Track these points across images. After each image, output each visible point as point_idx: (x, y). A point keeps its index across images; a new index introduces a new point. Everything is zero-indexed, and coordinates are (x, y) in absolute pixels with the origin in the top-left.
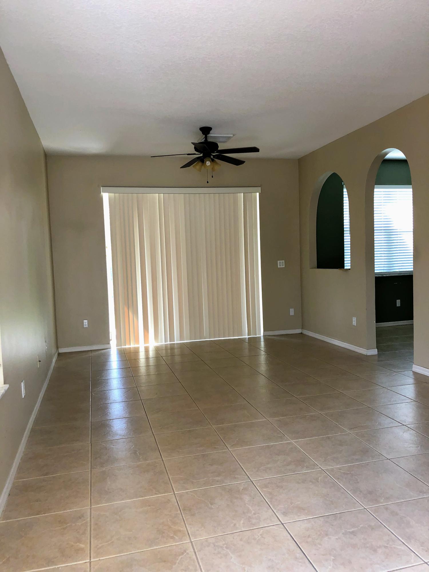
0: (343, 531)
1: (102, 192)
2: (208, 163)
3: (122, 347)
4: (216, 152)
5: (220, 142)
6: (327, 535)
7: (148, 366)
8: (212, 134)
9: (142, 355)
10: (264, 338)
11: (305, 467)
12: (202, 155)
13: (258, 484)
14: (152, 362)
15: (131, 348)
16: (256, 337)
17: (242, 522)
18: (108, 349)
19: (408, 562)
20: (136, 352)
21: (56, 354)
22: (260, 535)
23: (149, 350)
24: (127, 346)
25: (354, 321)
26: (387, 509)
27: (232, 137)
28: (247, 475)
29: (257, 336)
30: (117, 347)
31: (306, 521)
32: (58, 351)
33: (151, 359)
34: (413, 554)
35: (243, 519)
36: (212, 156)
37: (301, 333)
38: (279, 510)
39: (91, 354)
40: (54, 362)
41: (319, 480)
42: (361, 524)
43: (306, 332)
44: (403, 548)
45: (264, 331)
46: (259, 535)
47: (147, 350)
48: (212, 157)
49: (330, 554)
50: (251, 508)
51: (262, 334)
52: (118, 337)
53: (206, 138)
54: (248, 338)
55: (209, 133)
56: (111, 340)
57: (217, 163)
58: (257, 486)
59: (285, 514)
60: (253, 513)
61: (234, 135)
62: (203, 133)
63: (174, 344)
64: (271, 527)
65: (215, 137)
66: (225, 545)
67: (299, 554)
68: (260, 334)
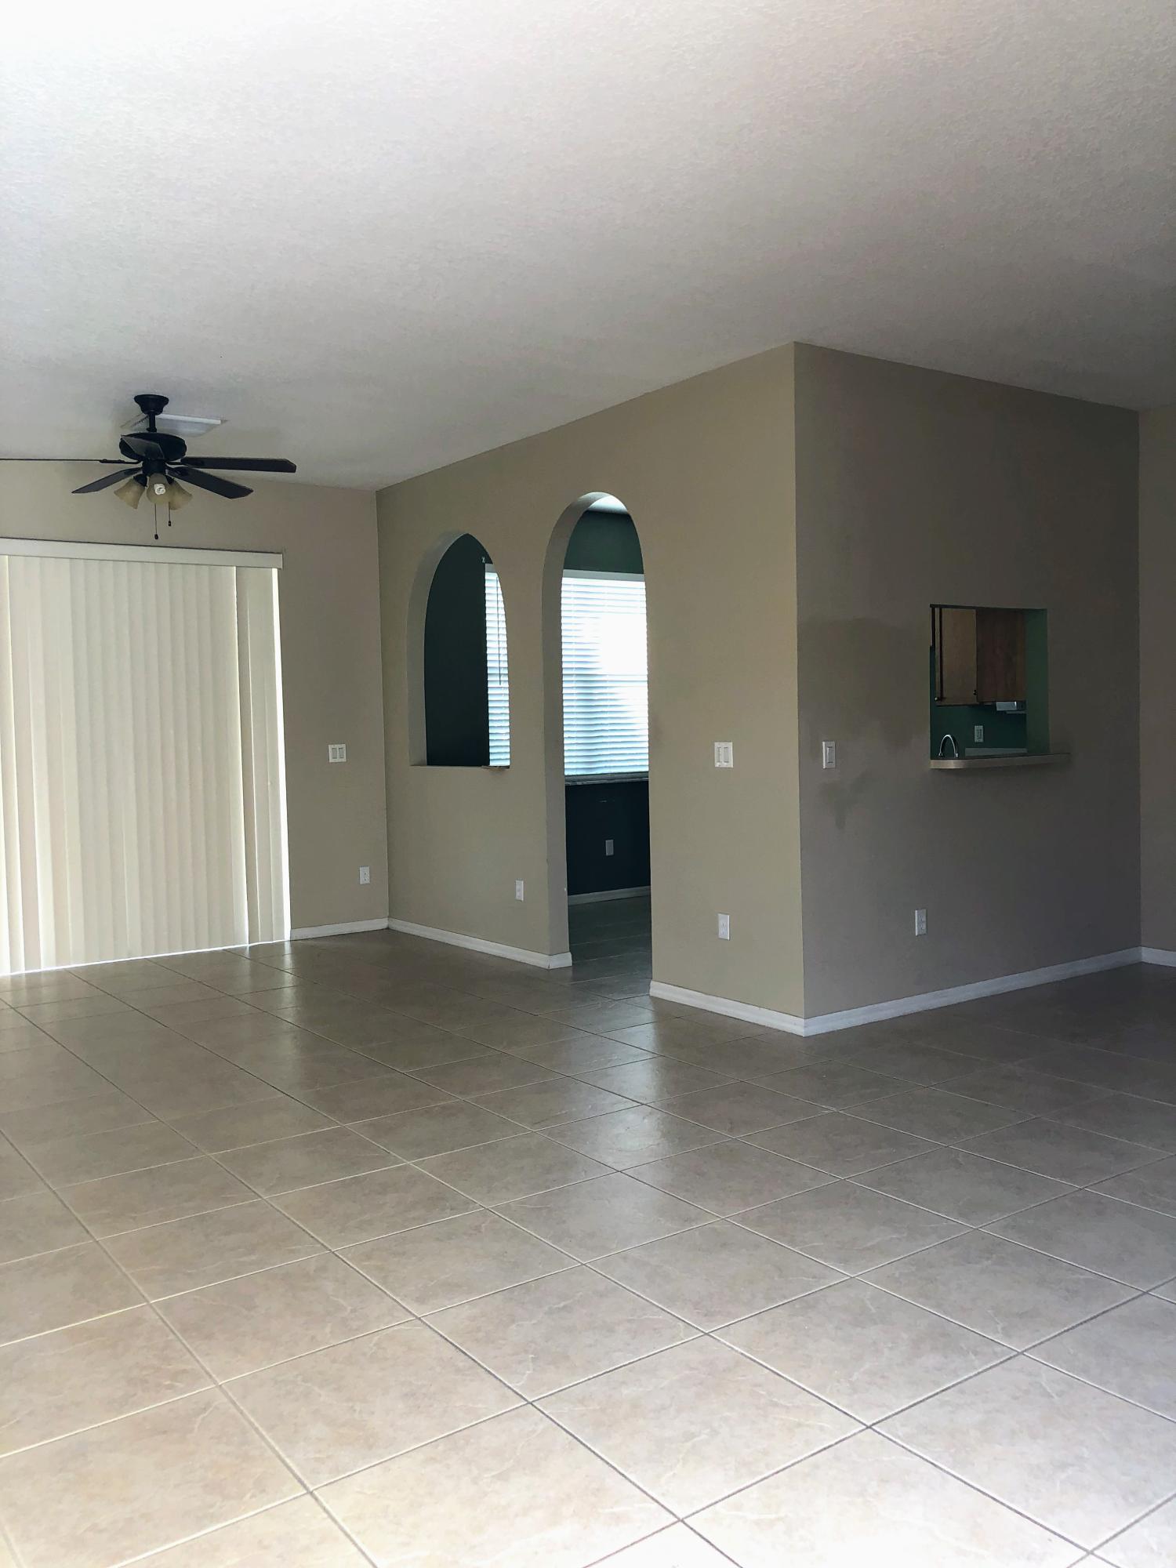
0: (546, 1308)
2: (159, 489)
4: (178, 461)
5: (191, 438)
6: (513, 1321)
8: (169, 415)
10: (292, 946)
11: (448, 1208)
12: (139, 465)
13: (350, 1255)
16: (271, 944)
17: (328, 1330)
19: (673, 1338)
22: (375, 1345)
25: (519, 890)
26: (625, 1258)
27: (220, 426)
28: (319, 1242)
29: (273, 941)
31: (467, 1306)
34: (681, 1324)
35: (329, 1324)
36: (169, 472)
37: (388, 928)
38: (406, 1296)
41: (483, 1230)
42: (578, 1292)
43: (400, 926)
44: (662, 1316)
45: (293, 927)
46: (371, 1345)
49: (526, 1352)
50: (342, 1301)
51: (287, 936)
53: (151, 422)
54: (250, 947)
55: (160, 411)
57: (180, 489)
58: (348, 1259)
59: (421, 1300)
60: (349, 1311)
61: (223, 422)
62: (145, 411)
63: (40, 973)
64: (395, 1328)
65: (176, 421)
66: (300, 1378)
67: (461, 1362)
68: (282, 935)
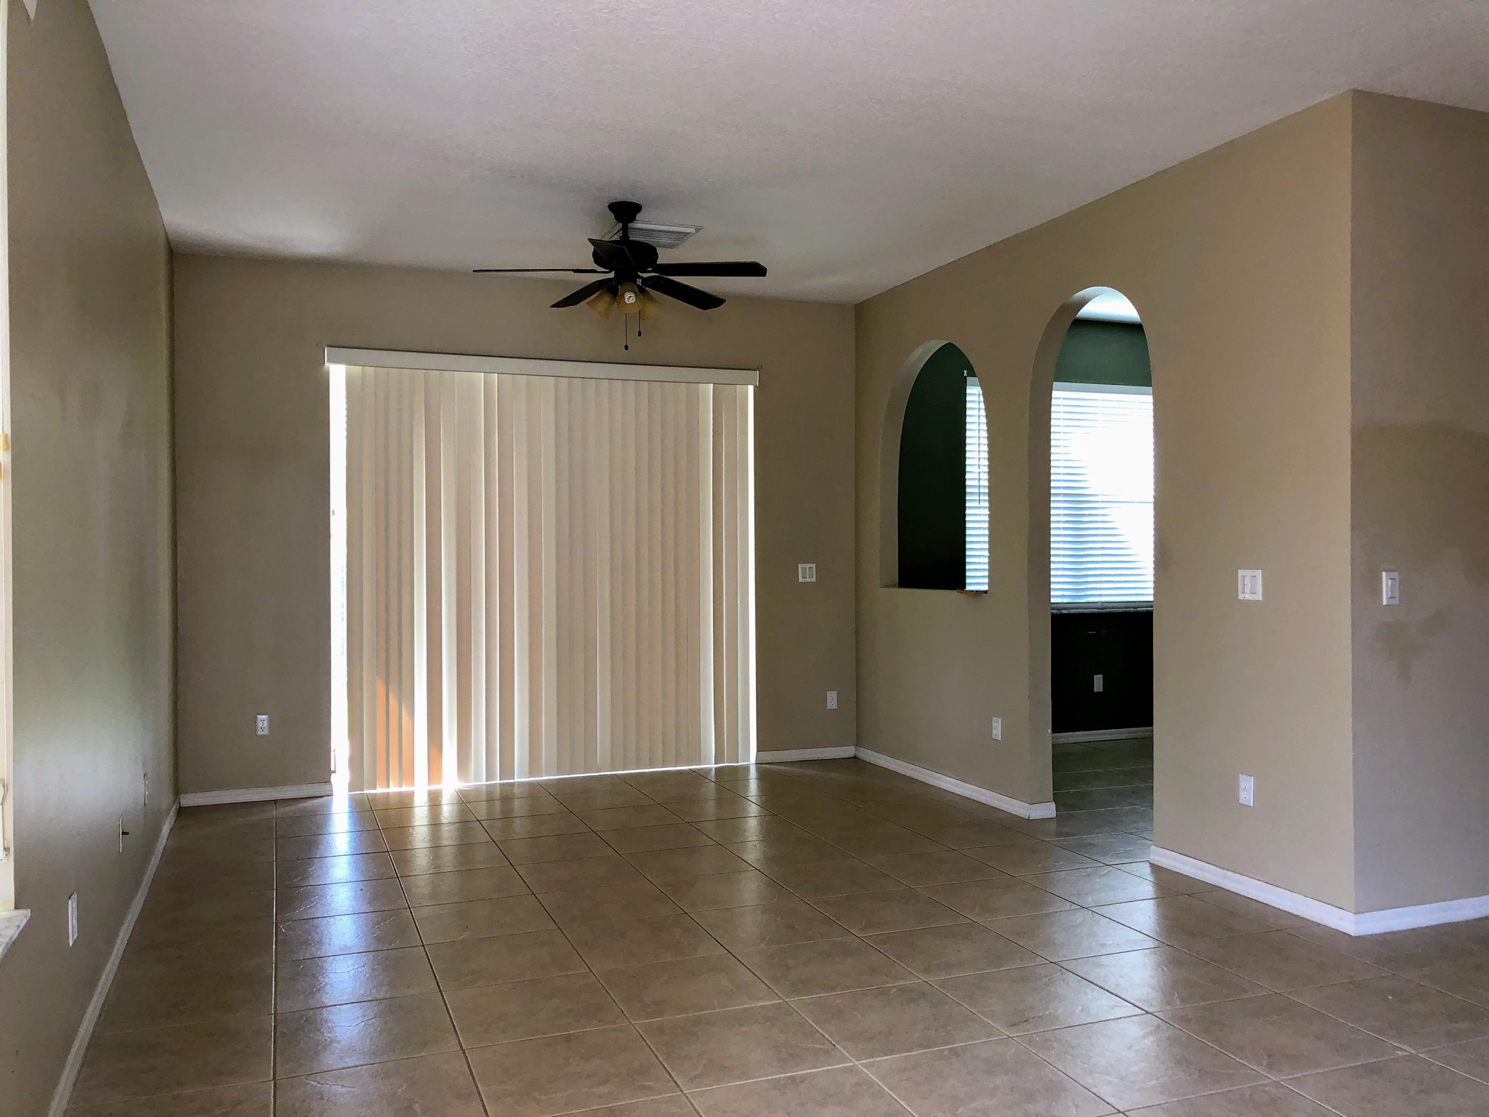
1: (328, 362)
2: (630, 298)
3: (366, 792)
4: (650, 269)
5: (664, 246)
7: (435, 847)
8: (642, 223)
9: (420, 816)
10: (758, 770)
12: (612, 275)
14: (448, 835)
15: (390, 793)
16: (737, 767)
18: (325, 798)
20: (404, 804)
21: (173, 812)
23: (440, 802)
24: (380, 790)
25: (996, 729)
27: (694, 234)
29: (739, 764)
30: (349, 791)
32: (178, 799)
33: (445, 828)
36: (640, 280)
37: (855, 757)
39: (275, 812)
40: (166, 836)
43: (869, 755)
45: (759, 750)
47: (435, 801)
48: (639, 282)
51: (753, 758)
52: (356, 762)
53: (625, 230)
54: (716, 769)
55: (633, 219)
56: (334, 772)
57: (652, 299)
61: (697, 230)
62: (618, 218)
63: (512, 785)
65: (649, 230)
68: (748, 758)
